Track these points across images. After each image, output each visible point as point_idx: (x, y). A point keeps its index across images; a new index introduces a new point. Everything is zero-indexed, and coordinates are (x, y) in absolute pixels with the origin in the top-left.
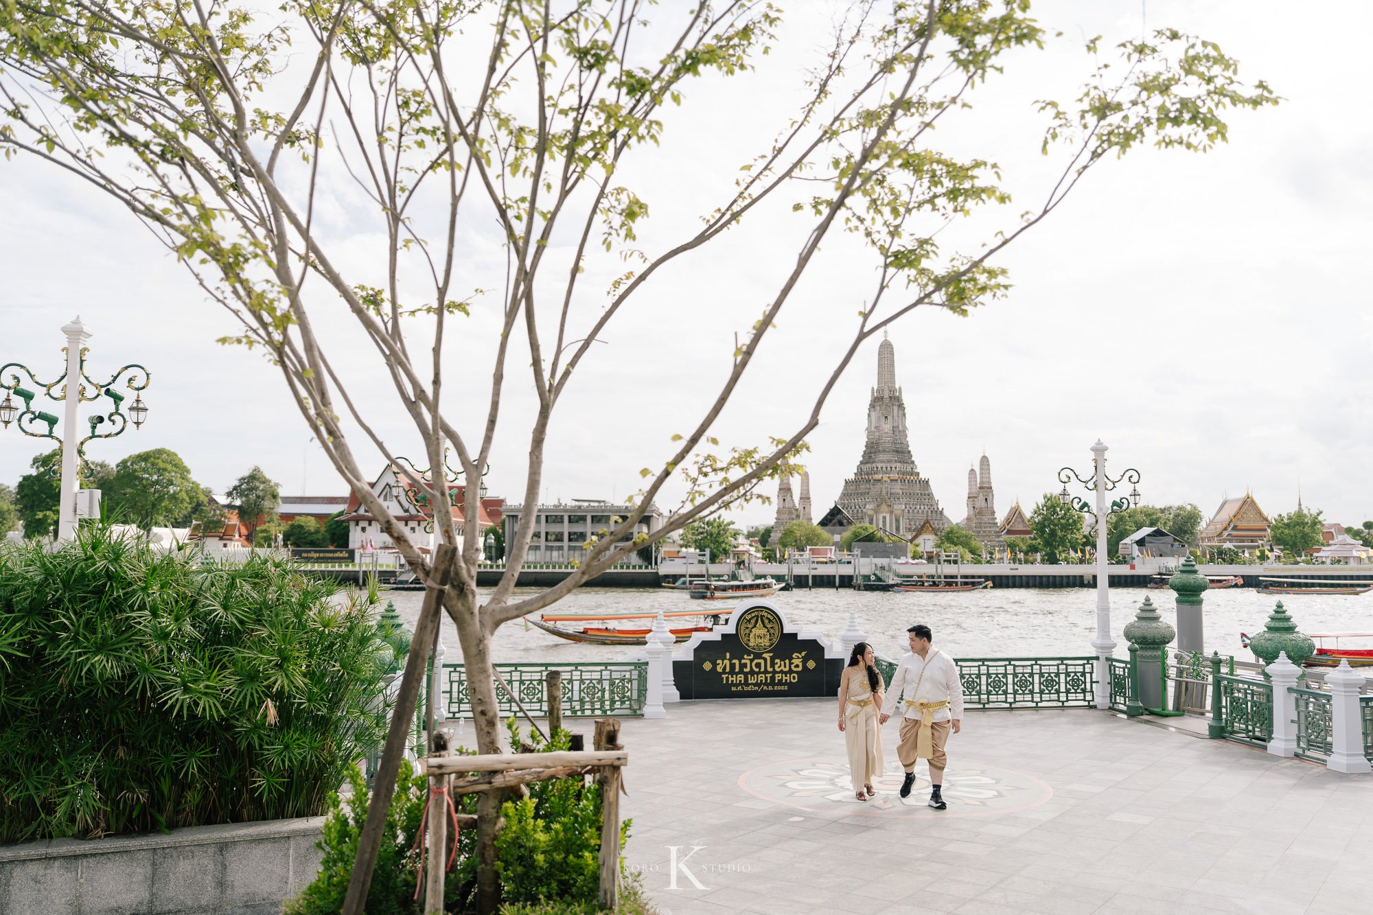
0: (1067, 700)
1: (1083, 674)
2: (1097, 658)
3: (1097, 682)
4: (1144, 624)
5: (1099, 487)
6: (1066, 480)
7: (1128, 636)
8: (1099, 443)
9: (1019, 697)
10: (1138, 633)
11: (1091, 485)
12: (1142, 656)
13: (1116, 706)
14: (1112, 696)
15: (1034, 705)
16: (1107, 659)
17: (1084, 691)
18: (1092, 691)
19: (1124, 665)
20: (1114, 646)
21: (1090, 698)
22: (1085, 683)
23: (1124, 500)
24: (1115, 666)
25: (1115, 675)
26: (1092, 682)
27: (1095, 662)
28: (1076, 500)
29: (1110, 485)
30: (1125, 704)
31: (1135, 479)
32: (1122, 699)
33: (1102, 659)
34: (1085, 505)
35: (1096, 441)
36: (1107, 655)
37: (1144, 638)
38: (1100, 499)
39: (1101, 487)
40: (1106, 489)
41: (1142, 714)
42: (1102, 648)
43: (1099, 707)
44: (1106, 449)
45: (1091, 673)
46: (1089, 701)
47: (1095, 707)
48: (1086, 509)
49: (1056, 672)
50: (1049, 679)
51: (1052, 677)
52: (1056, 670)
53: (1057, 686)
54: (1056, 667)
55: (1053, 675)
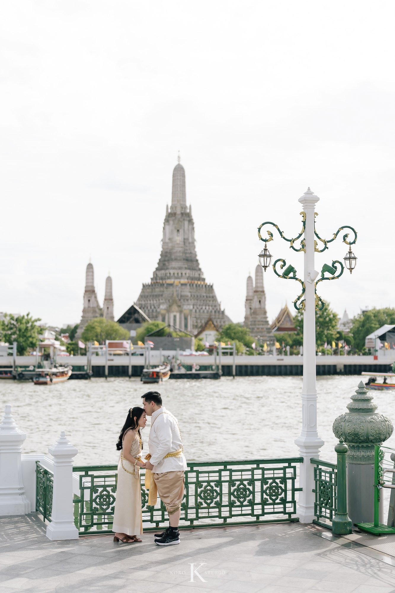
0: (263, 514)
1: (284, 480)
2: (300, 460)
3: (300, 490)
4: (356, 416)
5: (307, 248)
6: (268, 237)
7: (338, 431)
8: (309, 192)
9: (203, 512)
10: (348, 428)
11: (297, 245)
12: (353, 458)
13: (321, 521)
14: (317, 507)
15: (221, 521)
16: (313, 461)
17: (284, 501)
18: (293, 502)
19: (331, 469)
20: (322, 444)
21: (292, 510)
22: (285, 491)
23: (337, 265)
24: (321, 471)
25: (321, 481)
26: (294, 490)
27: (297, 465)
28: (281, 263)
29: (321, 246)
30: (331, 518)
31: (350, 239)
32: (328, 511)
33: (307, 460)
34: (291, 269)
35: (306, 190)
36: (312, 456)
37: (356, 435)
38: (309, 262)
39: (309, 247)
40: (316, 250)
41: (350, 533)
42: (306, 447)
43: (302, 521)
44: (317, 200)
45: (293, 479)
46: (290, 514)
47: (296, 521)
48: (291, 275)
49: (250, 479)
50: (241, 488)
51: (245, 485)
52: (250, 477)
53: (251, 497)
54: (250, 473)
55: (245, 483)
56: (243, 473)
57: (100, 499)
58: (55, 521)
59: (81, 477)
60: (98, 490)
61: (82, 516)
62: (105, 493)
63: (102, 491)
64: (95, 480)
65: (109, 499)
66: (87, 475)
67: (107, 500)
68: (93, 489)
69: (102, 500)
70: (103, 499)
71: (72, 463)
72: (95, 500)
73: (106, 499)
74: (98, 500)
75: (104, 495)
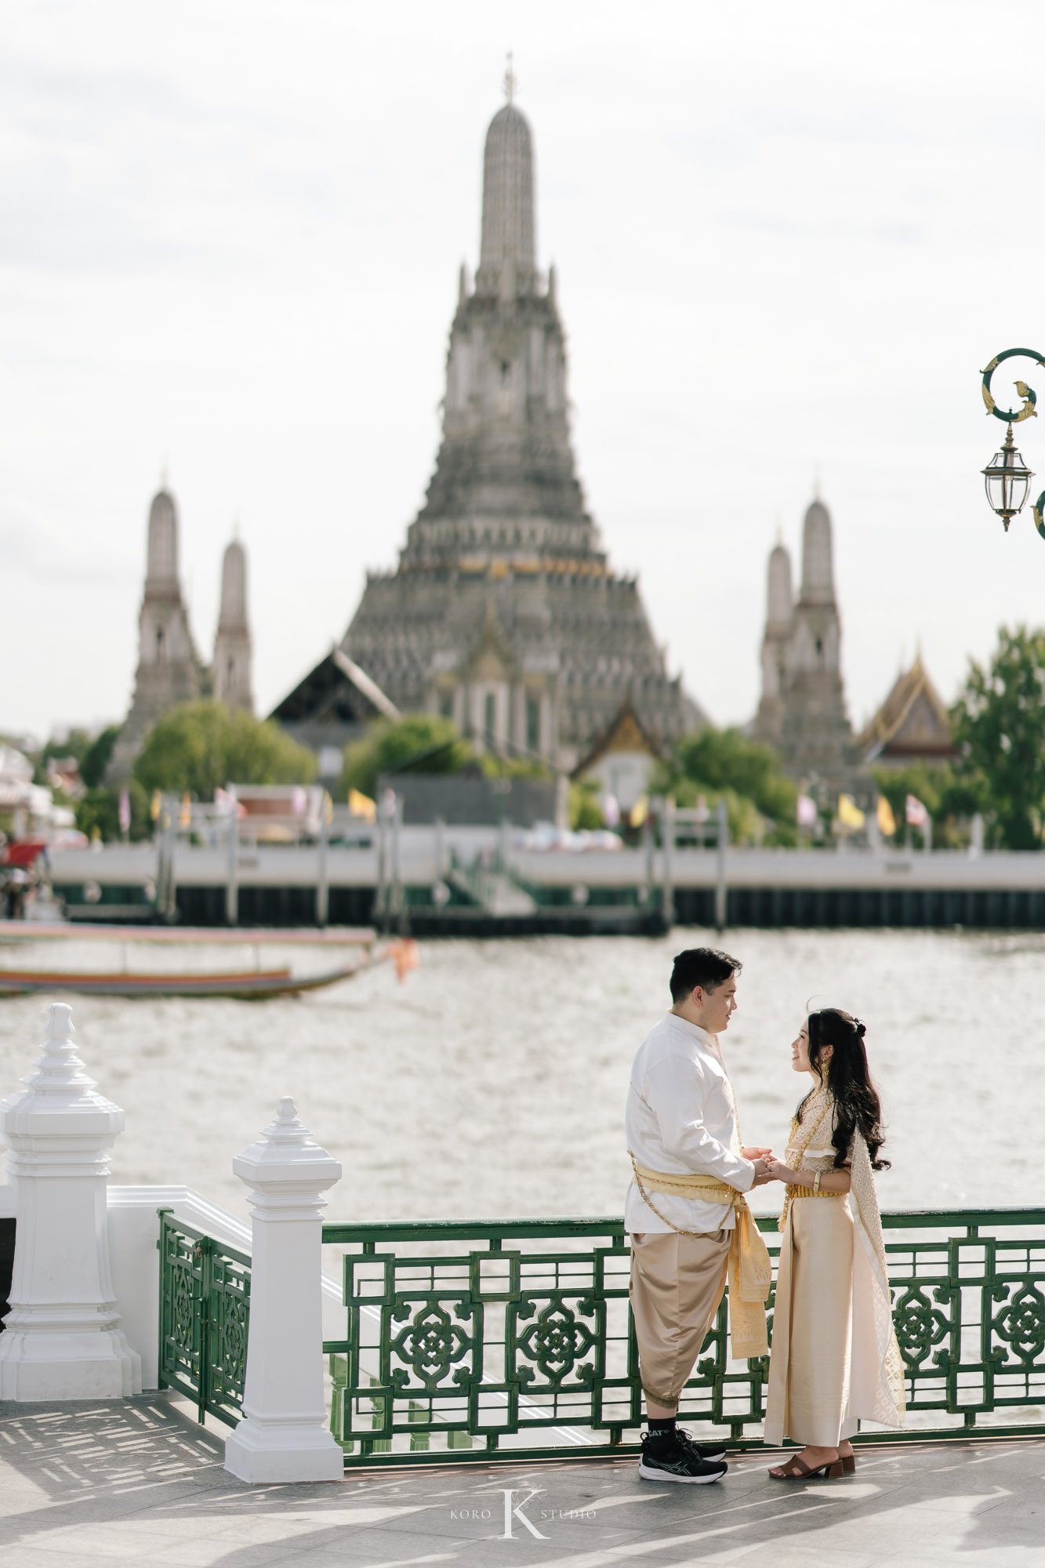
0: (990, 1404)
49: (943, 1278)
50: (913, 1311)
51: (925, 1301)
52: (943, 1271)
53: (946, 1343)
54: (944, 1256)
55: (928, 1291)
56: (921, 1256)
57: (415, 1342)
58: (260, 1415)
59: (350, 1261)
60: (409, 1308)
61: (354, 1400)
62: (433, 1319)
63: (425, 1314)
64: (399, 1272)
65: (449, 1341)
66: (369, 1256)
67: (442, 1344)
68: (393, 1304)
69: (422, 1345)
70: (428, 1340)
71: (321, 1212)
72: (398, 1346)
73: (436, 1341)
74: (408, 1345)
75: (429, 1327)
